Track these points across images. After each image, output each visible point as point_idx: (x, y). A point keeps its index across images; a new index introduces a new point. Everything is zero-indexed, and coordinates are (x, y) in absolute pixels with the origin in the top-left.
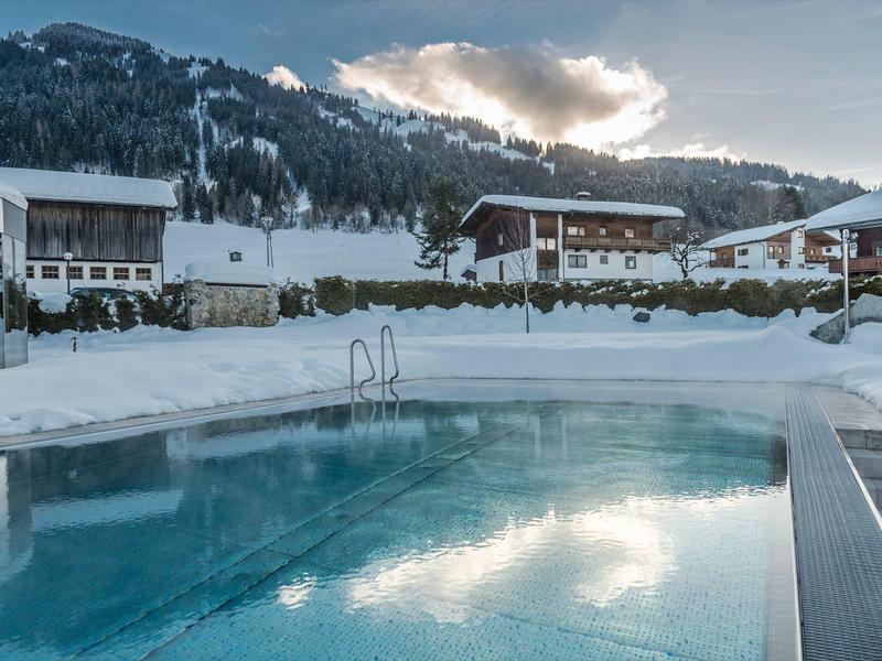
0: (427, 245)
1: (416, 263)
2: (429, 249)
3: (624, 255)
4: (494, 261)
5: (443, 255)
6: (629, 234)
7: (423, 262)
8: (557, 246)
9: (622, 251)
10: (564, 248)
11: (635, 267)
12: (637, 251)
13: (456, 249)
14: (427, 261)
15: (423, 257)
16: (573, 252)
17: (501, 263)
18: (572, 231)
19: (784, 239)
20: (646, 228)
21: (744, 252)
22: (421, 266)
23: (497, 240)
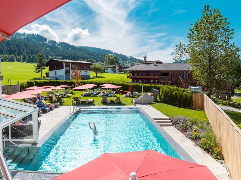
0: (37, 67)
1: (35, 72)
2: (37, 68)
3: (84, 71)
4: (54, 71)
5: (41, 70)
6: (85, 67)
7: (36, 71)
8: (69, 69)
9: (84, 70)
10: (71, 69)
11: (87, 73)
12: (87, 70)
13: (44, 68)
14: (37, 71)
15: (36, 70)
16: (73, 70)
17: (56, 72)
18: (73, 66)
19: (115, 67)
20: (89, 66)
21: (107, 69)
22: (36, 72)
23: (55, 67)
